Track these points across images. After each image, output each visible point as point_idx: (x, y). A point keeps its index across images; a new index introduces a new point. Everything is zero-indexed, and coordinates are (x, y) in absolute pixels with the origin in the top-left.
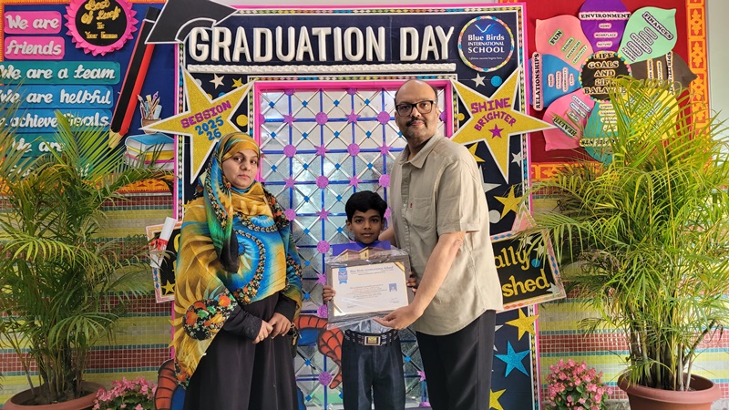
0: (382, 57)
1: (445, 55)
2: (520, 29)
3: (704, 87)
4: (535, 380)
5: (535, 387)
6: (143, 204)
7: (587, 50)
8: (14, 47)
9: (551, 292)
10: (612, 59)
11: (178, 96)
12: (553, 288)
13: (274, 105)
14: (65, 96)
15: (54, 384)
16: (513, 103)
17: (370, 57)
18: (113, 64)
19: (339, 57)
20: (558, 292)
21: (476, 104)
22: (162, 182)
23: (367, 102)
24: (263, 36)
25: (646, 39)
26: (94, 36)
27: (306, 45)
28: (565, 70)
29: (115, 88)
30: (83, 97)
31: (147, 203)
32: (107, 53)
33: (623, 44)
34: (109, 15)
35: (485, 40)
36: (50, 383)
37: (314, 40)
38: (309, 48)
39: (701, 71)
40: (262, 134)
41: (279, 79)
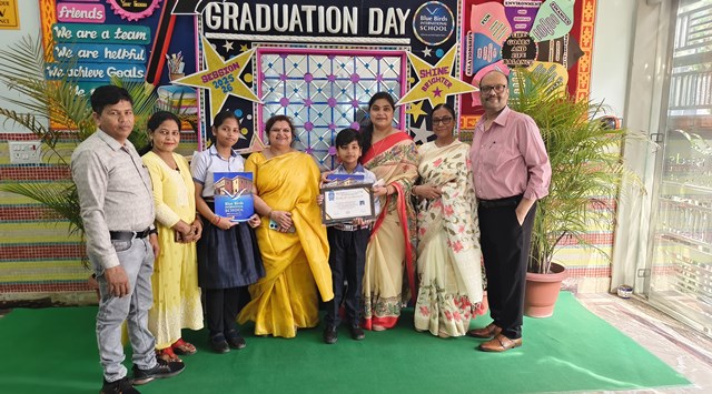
0: (355, 31)
1: (403, 32)
2: (460, 12)
3: (588, 62)
7: (508, 30)
8: (66, 11)
11: (198, 57)
13: (272, 65)
14: (107, 52)
16: (450, 70)
17: (346, 31)
18: (146, 25)
19: (322, 29)
21: (424, 70)
22: (187, 123)
23: (343, 66)
24: (263, 10)
26: (129, 5)
27: (296, 19)
30: (121, 54)
32: (139, 19)
33: (534, 27)
35: (433, 21)
37: (303, 15)
38: (299, 22)
39: (588, 49)
40: (264, 88)
41: (276, 45)
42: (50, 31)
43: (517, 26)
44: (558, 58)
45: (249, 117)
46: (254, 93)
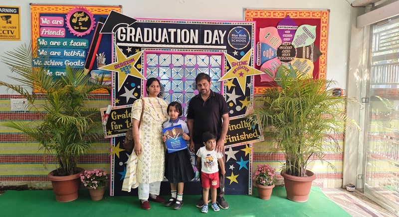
0: (196, 42)
1: (222, 42)
2: (253, 32)
3: (325, 58)
4: (250, 171)
5: (250, 174)
6: (98, 98)
7: (280, 42)
8: (44, 32)
9: (259, 139)
10: (290, 46)
11: (113, 55)
13: (152, 60)
14: (66, 53)
16: (248, 63)
17: (192, 42)
18: (86, 39)
19: (179, 41)
20: (261, 138)
21: (234, 63)
22: (106, 90)
23: (190, 60)
24: (148, 31)
25: (304, 37)
26: (78, 28)
27: (165, 36)
28: (270, 49)
29: (87, 50)
30: (73, 53)
31: (100, 98)
32: (83, 36)
33: (294, 40)
34: (83, 19)
35: (238, 37)
36: (64, 168)
37: (169, 34)
38: (167, 37)
39: (325, 52)
40: (147, 72)
41: (154, 50)
42: (36, 42)
43: (285, 39)
44: (308, 56)
45: (139, 87)
46: (141, 74)
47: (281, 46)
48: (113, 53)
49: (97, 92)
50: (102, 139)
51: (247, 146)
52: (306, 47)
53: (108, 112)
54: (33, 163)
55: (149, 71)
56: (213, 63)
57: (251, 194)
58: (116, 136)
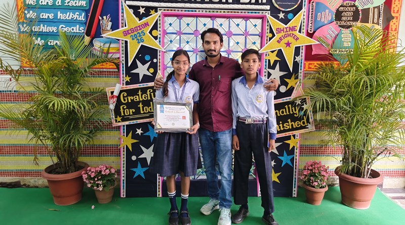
4: (296, 168)
5: (296, 172)
6: (103, 74)
9: (308, 128)
10: (353, 6)
11: (121, 18)
12: (309, 126)
14: (60, 15)
15: (65, 163)
16: (298, 29)
19: (207, 0)
20: (311, 127)
21: (279, 29)
22: (112, 64)
23: (221, 25)
28: (327, 11)
29: (87, 12)
30: (69, 16)
31: (105, 74)
36: (63, 163)
39: (397, 15)
40: (165, 41)
41: (175, 10)
44: (376, 21)
45: (155, 61)
46: (158, 44)
47: (342, 6)
48: (121, 14)
49: (102, 67)
50: (109, 127)
51: (292, 137)
52: (374, 8)
53: (116, 93)
54: (25, 154)
55: (167, 39)
56: (251, 30)
57: (296, 196)
58: (127, 123)
